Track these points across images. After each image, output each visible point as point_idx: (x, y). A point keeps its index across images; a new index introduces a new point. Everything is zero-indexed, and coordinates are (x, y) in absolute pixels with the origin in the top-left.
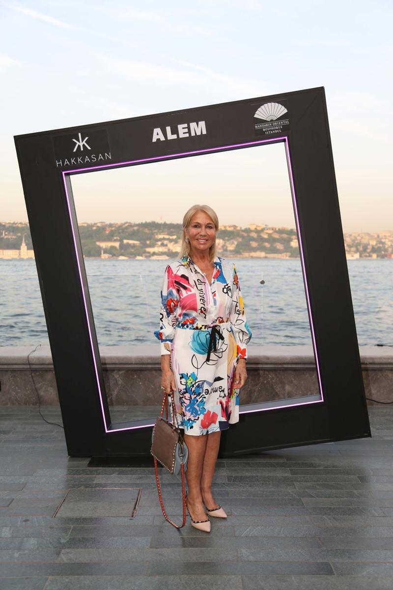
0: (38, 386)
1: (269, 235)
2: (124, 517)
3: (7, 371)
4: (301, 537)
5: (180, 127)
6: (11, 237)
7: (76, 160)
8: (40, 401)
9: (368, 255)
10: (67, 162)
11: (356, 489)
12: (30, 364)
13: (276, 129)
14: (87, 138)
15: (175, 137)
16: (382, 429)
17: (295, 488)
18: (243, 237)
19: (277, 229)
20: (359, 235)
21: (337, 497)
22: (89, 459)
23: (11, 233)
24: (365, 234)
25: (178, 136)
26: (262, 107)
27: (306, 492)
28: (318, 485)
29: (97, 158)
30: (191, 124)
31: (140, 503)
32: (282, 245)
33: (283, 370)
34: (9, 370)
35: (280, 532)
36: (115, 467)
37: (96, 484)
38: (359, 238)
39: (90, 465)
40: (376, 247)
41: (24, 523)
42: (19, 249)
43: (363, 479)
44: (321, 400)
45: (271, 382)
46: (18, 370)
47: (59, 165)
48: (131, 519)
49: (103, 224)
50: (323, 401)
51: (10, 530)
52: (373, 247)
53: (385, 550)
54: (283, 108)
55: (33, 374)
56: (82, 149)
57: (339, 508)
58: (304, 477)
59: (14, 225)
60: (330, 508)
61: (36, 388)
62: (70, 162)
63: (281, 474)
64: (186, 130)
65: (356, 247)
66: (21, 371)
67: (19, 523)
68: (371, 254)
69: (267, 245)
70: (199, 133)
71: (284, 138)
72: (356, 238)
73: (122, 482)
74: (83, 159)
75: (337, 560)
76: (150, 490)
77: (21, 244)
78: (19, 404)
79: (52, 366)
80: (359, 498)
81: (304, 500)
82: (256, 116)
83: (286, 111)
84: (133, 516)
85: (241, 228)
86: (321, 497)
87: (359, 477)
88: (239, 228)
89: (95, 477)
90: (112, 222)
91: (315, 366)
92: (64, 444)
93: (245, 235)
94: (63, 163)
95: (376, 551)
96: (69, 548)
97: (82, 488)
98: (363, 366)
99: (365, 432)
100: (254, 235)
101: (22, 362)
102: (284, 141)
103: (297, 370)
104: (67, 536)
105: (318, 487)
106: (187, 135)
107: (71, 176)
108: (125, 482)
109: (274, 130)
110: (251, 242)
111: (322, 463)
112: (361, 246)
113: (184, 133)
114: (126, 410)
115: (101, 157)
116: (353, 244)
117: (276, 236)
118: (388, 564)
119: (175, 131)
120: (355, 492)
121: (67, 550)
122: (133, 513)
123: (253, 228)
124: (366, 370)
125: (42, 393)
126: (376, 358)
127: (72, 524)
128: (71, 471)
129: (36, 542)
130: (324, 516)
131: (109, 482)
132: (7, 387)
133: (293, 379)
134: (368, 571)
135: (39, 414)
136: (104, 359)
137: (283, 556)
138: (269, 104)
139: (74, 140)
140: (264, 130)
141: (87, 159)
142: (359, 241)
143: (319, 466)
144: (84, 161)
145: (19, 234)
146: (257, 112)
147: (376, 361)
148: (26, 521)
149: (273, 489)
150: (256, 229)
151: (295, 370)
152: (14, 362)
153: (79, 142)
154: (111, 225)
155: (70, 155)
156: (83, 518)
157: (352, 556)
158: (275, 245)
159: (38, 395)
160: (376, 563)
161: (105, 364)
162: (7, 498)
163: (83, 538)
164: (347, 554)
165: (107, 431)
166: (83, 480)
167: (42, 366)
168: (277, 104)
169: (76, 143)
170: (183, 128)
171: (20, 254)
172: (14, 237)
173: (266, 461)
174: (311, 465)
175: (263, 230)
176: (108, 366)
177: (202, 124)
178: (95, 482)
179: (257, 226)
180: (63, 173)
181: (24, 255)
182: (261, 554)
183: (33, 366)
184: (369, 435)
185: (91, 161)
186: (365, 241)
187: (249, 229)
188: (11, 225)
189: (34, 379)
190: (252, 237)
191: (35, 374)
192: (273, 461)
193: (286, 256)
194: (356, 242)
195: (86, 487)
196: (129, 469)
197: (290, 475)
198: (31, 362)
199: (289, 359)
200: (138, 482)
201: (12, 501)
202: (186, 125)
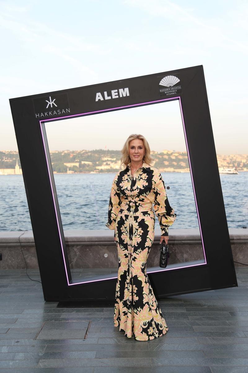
0: (26, 256)
1: (176, 157)
2: (79, 339)
3: (6, 247)
4: (191, 351)
5: (113, 92)
6: (9, 161)
7: (48, 114)
8: (27, 266)
9: (241, 169)
10: (42, 115)
11: (228, 320)
12: (20, 243)
13: (173, 92)
14: (55, 100)
15: (110, 98)
16: (246, 282)
17: (189, 320)
18: (159, 158)
19: (181, 153)
20: (234, 156)
21: (215, 325)
22: (58, 303)
23: (9, 159)
24: (239, 155)
25: (112, 97)
26: (164, 78)
27: (196, 322)
28: (203, 317)
29: (61, 112)
30: (119, 90)
31: (90, 330)
32: (185, 163)
33: (182, 244)
34: (7, 247)
35: (178, 347)
36: (75, 307)
37: (62, 318)
38: (234, 158)
39: (58, 306)
40: (246, 164)
41: (16, 344)
42: (14, 168)
43: (233, 313)
44: (205, 263)
45: (174, 252)
46: (13, 247)
47: (38, 116)
48: (84, 340)
49: (69, 151)
50: (206, 263)
51: (7, 348)
52: (244, 164)
53: (245, 358)
54: (177, 79)
55: (22, 249)
56: (52, 107)
57: (216, 332)
58: (195, 313)
59: (11, 153)
60: (211, 332)
61: (24, 258)
62: (44, 114)
63: (180, 311)
64: (117, 94)
65: (233, 163)
66: (15, 247)
67: (13, 344)
68: (243, 168)
69: (175, 163)
70: (125, 95)
71: (179, 97)
72: (232, 158)
73: (78, 317)
74: (52, 113)
75: (214, 364)
76: (96, 322)
77: (15, 165)
78: (13, 268)
79: (34, 244)
80: (230, 325)
81: (194, 327)
82: (160, 84)
83: (179, 81)
84: (85, 338)
85: (157, 153)
86: (205, 325)
87: (230, 312)
88: (156, 153)
89: (61, 314)
90: (74, 150)
91: (201, 242)
92: (42, 294)
93: (161, 157)
94: (40, 115)
95: (239, 359)
96: (44, 359)
97: (53, 321)
98: (231, 241)
99: (234, 283)
100: (166, 157)
101: (15, 241)
102: (178, 99)
103: (191, 244)
104: (43, 351)
105: (203, 319)
106: (117, 97)
107: (45, 123)
108: (80, 317)
109: (172, 93)
110: (164, 162)
111: (206, 304)
112: (236, 163)
113: (115, 96)
114: (82, 271)
115: (63, 111)
116: (231, 162)
117: (181, 157)
118: (246, 367)
119: (110, 94)
120: (227, 322)
121: (43, 360)
122: (85, 336)
123: (165, 152)
124: (234, 243)
125: (28, 261)
126: (241, 236)
127: (47, 344)
128: (46, 310)
129: (24, 355)
130: (207, 337)
131: (70, 317)
132: (6, 258)
133: (189, 250)
134: (233, 372)
135: (26, 274)
136: (67, 238)
137: (180, 363)
138: (168, 76)
139: (47, 101)
140: (165, 93)
141: (55, 113)
142: (234, 160)
143: (204, 305)
144: (53, 114)
145: (14, 159)
146: (161, 82)
147: (242, 238)
148: (18, 342)
149: (174, 321)
150: (167, 153)
151: (190, 244)
152: (10, 241)
153: (50, 102)
154: (73, 152)
155: (44, 110)
156: (53, 340)
157: (224, 362)
158: (180, 164)
159: (26, 262)
160: (239, 366)
161: (68, 242)
162: (6, 328)
163: (53, 352)
164: (221, 361)
165: (69, 285)
166: (54, 316)
167: (28, 244)
168: (173, 76)
169: (48, 103)
170: (115, 92)
171: (15, 172)
172: (11, 161)
173: (170, 303)
174: (200, 305)
175: (172, 154)
176: (69, 243)
177: (127, 90)
178: (61, 317)
179: (168, 151)
180: (40, 121)
181: (17, 172)
182: (166, 361)
183: (23, 244)
184: (237, 285)
185: (57, 114)
186: (238, 160)
187: (163, 153)
188: (9, 153)
189: (23, 252)
190: (165, 158)
191: (24, 249)
192: (175, 303)
193: (187, 170)
194: (233, 160)
195: (56, 321)
196: (83, 308)
197: (186, 312)
198: (21, 241)
199: (186, 237)
200: (89, 317)
201: (9, 330)
202: (116, 91)
